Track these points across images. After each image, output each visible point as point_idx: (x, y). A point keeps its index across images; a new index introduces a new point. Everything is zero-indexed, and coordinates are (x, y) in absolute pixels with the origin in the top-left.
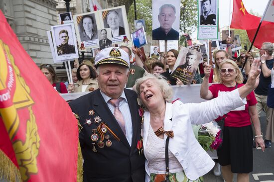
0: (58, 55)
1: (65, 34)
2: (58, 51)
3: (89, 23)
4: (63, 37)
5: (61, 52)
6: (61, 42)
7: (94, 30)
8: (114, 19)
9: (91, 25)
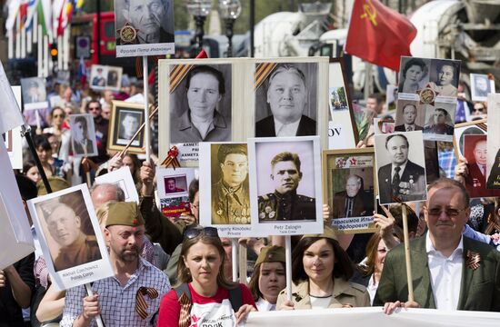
8: (290, 91)
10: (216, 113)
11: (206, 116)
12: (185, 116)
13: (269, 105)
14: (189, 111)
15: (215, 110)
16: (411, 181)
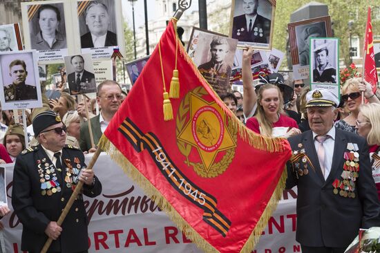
0: (6, 101)
1: (20, 67)
2: (6, 94)
3: (51, 19)
4: (16, 72)
5: (12, 97)
6: (14, 79)
7: (60, 34)
8: (99, 17)
9: (54, 23)
10: (56, 32)
11: (51, 34)
12: (39, 35)
13: (87, 26)
14: (41, 32)
15: (56, 31)
16: (87, 82)
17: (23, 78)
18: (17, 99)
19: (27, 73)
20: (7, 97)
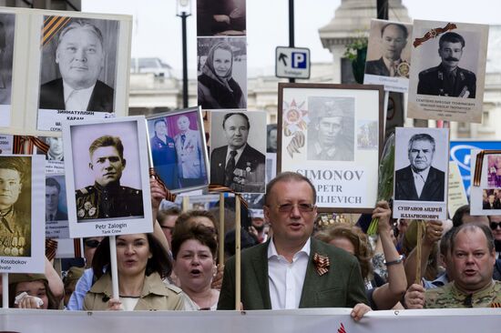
5: (92, 211)
17: (115, 174)
18: (101, 215)
19: (124, 162)
20: (82, 213)
